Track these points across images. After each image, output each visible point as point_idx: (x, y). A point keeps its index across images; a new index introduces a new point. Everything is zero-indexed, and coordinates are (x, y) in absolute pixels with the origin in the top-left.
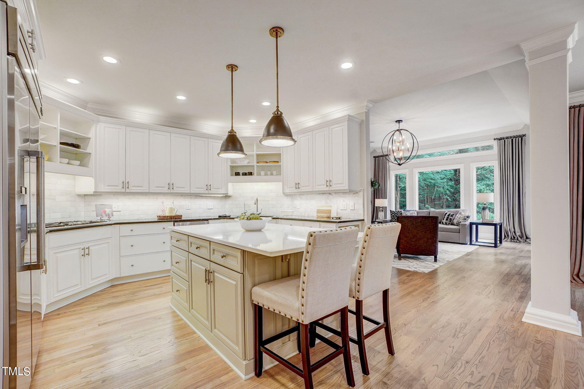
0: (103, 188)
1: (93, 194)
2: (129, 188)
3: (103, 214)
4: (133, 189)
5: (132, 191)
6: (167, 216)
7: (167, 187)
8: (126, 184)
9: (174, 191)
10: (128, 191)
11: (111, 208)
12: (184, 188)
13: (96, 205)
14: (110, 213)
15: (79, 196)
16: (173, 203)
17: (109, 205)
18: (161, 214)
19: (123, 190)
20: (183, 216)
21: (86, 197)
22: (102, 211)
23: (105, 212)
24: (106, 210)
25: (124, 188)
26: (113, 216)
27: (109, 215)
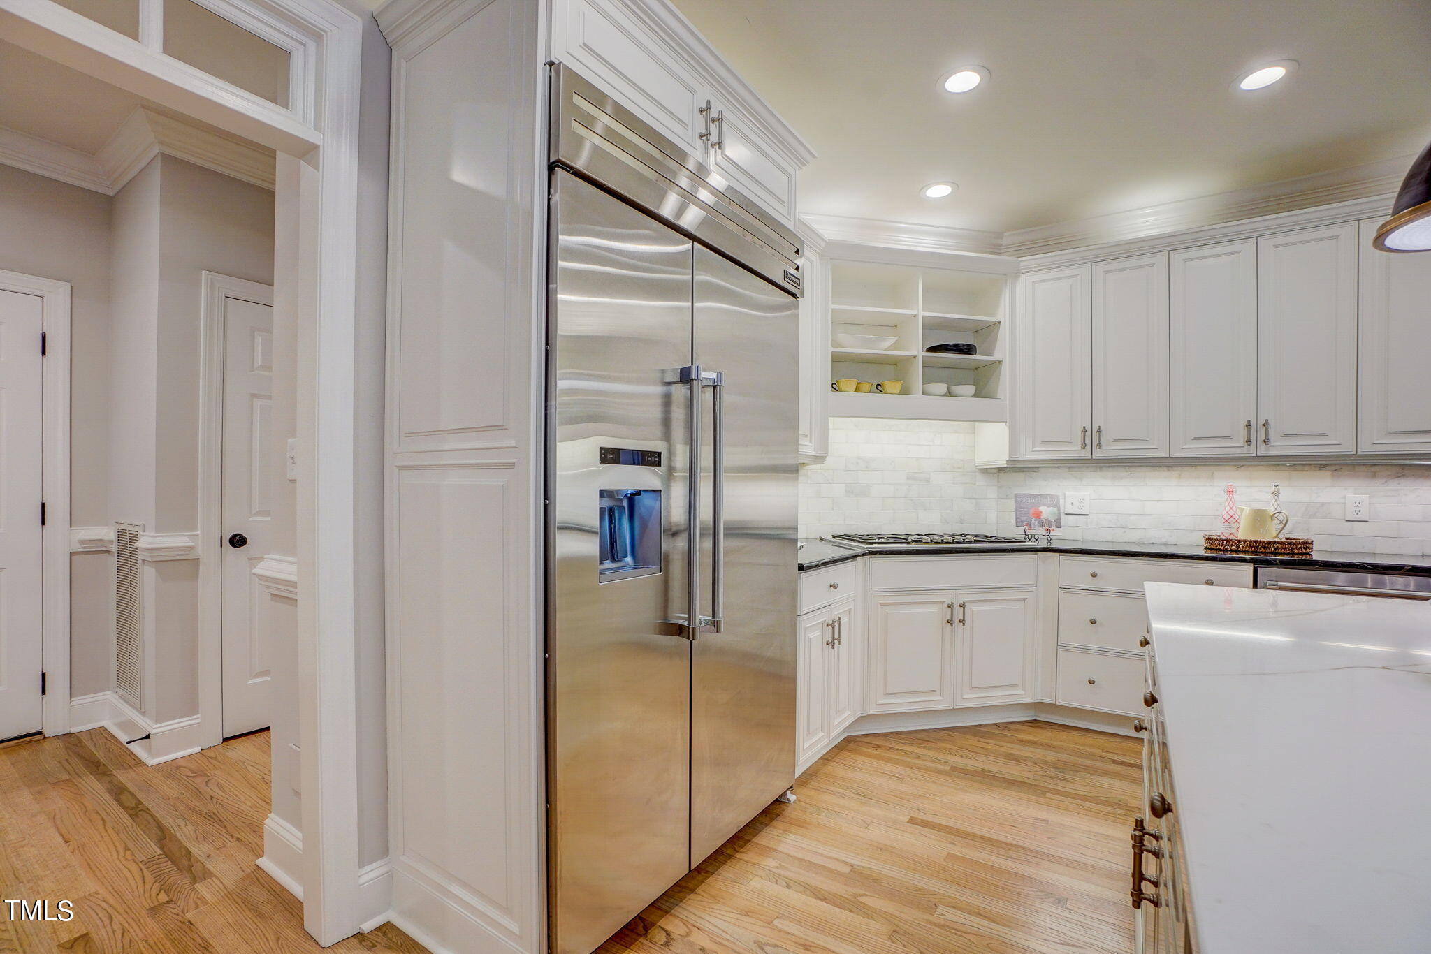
0: (1031, 451)
1: (1005, 466)
2: (1104, 447)
3: (1033, 521)
4: (1114, 450)
5: (1113, 455)
6: (1239, 541)
7: (1243, 433)
8: (1092, 436)
9: (1274, 452)
10: (1098, 454)
11: (1057, 505)
12: (1324, 434)
13: (1017, 496)
14: (1052, 519)
15: (985, 471)
16: (1276, 493)
17: (1051, 496)
18: (1222, 530)
19: (1086, 454)
20: (1315, 547)
21: (1002, 475)
22: (1031, 511)
23: (1038, 515)
24: (1042, 508)
25: (1089, 447)
26: (1059, 526)
27: (1048, 523)
